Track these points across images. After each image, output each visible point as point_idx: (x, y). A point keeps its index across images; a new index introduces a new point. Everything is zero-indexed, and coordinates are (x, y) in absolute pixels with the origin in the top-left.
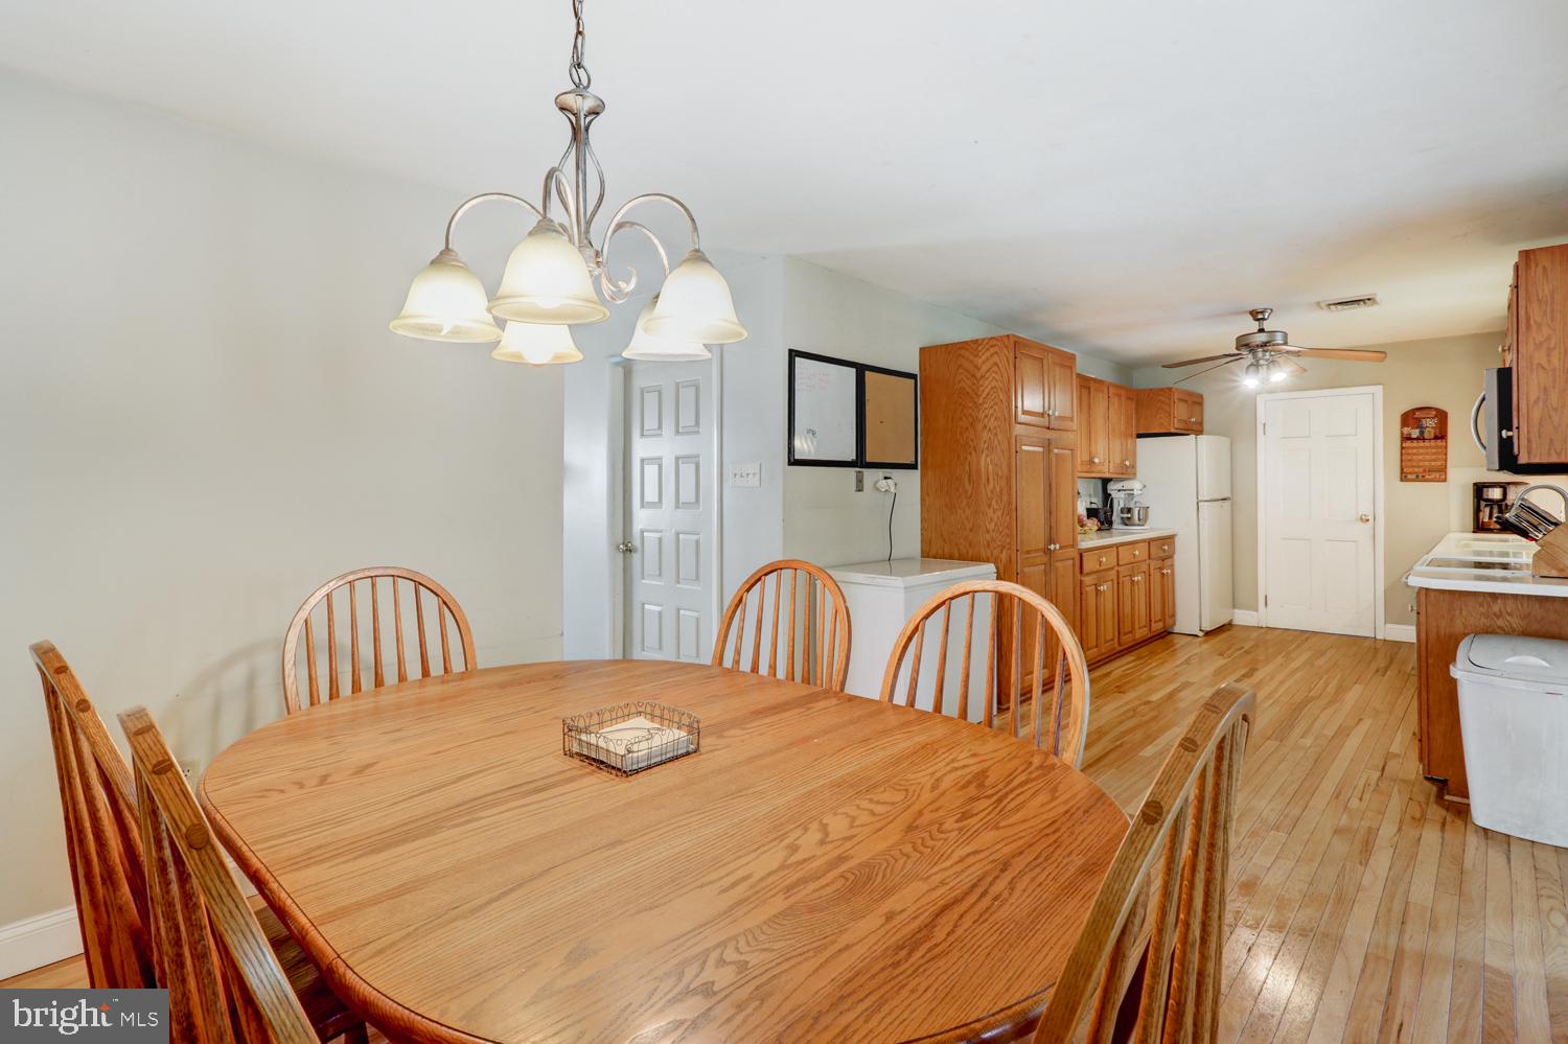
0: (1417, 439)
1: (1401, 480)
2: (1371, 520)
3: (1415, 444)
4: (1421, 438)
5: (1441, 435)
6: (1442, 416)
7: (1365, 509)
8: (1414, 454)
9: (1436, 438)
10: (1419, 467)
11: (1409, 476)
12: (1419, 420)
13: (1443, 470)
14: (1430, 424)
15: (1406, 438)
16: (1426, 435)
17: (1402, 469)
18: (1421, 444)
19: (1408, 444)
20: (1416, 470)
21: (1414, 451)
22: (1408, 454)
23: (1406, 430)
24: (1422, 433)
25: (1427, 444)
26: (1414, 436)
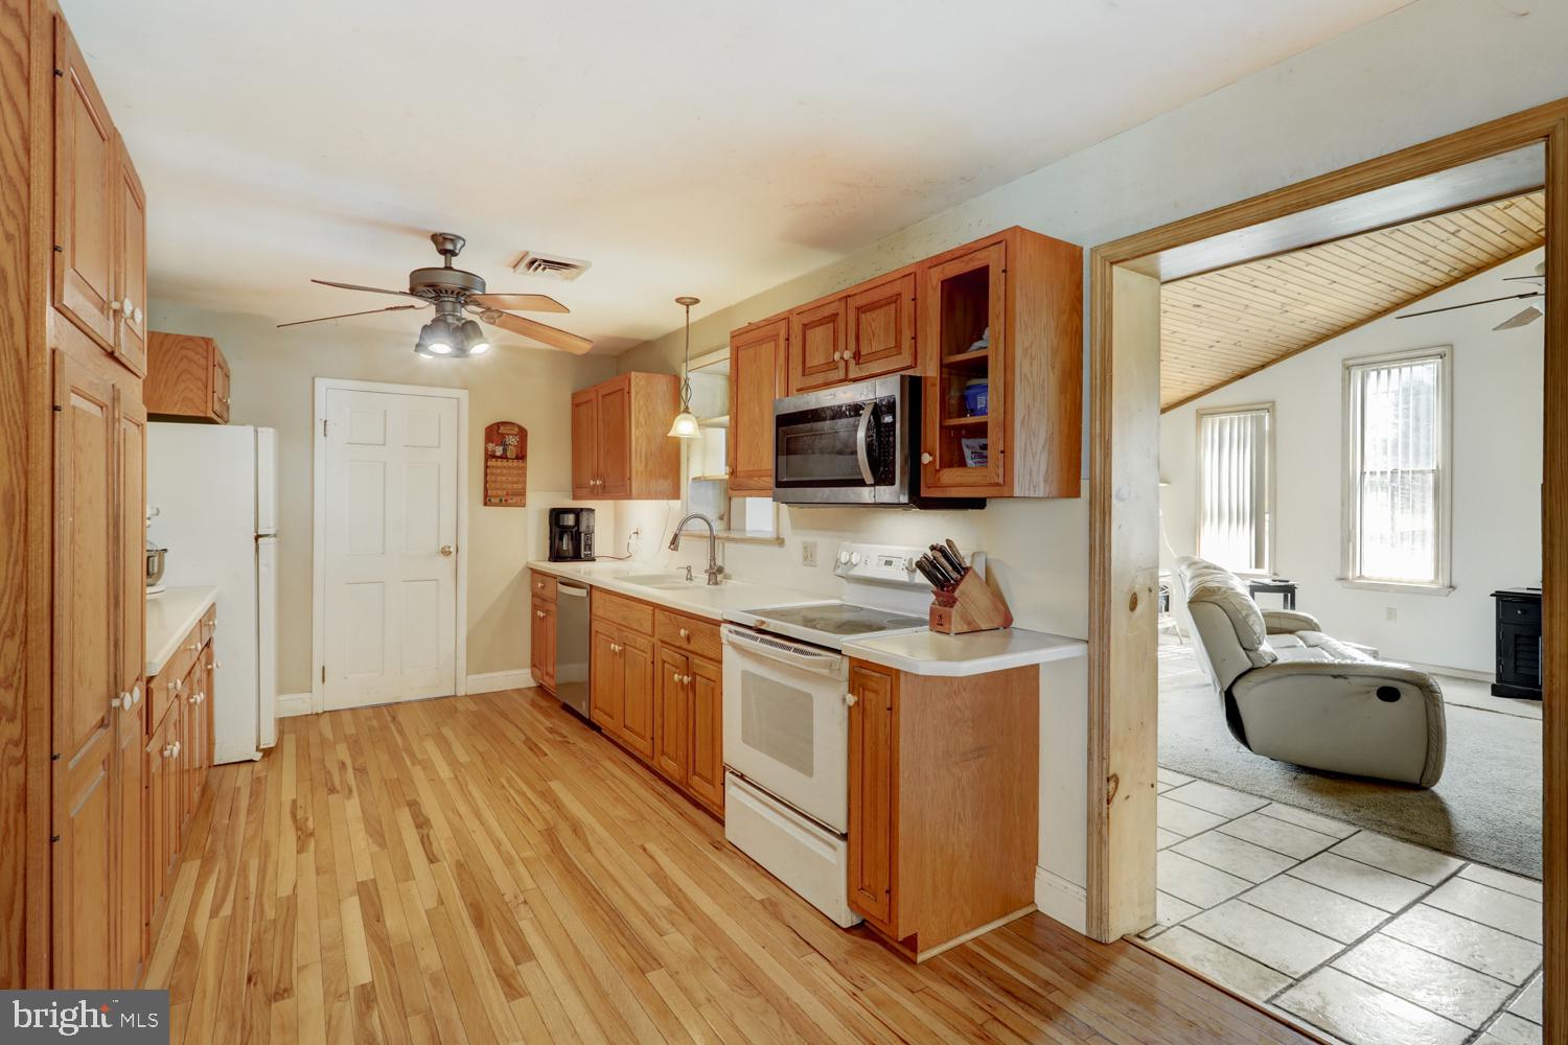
0: (501, 457)
1: (485, 504)
2: (454, 553)
3: (499, 463)
4: (504, 457)
5: (521, 456)
6: (522, 434)
7: (447, 540)
8: (499, 475)
9: (517, 458)
10: (504, 489)
11: (493, 500)
12: (503, 436)
13: (522, 494)
14: (512, 441)
15: (489, 456)
16: (509, 454)
17: (486, 490)
18: (505, 463)
19: (492, 463)
20: (500, 493)
21: (499, 471)
22: (493, 474)
23: (491, 446)
24: (505, 450)
25: (510, 463)
26: (498, 454)
